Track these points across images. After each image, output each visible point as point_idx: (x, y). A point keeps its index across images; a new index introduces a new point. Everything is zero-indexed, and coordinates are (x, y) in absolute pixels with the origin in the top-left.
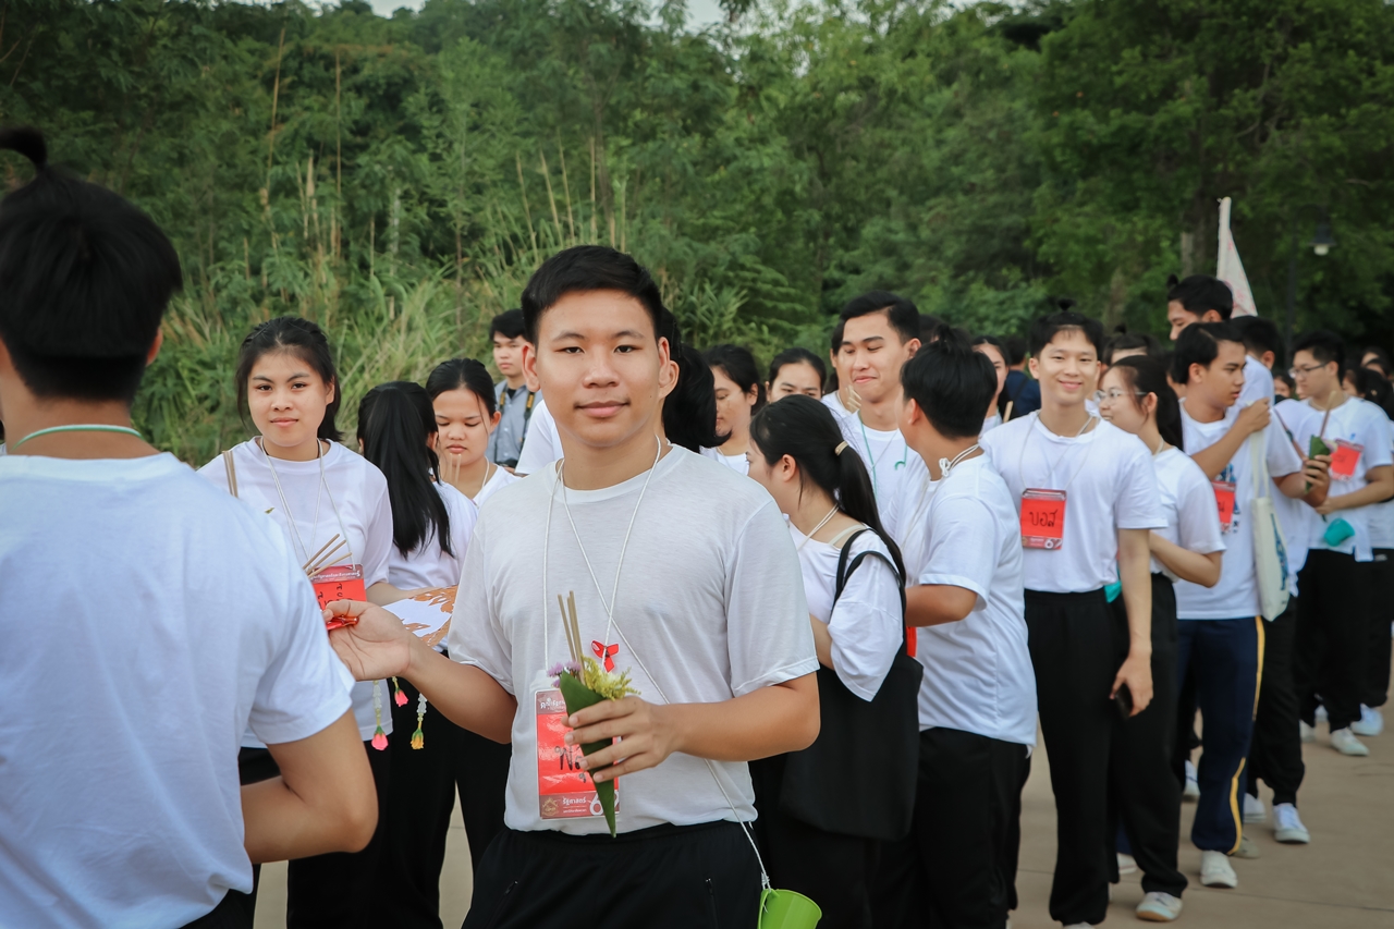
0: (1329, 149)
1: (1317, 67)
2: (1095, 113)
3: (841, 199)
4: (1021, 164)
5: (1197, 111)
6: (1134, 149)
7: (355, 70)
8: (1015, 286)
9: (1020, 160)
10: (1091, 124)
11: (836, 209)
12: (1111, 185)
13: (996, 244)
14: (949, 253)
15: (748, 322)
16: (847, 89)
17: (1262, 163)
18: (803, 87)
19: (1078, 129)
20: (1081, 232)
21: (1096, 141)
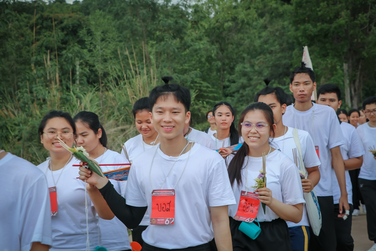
2: (312, 25)
3: (228, 58)
4: (288, 43)
5: (346, 22)
6: (326, 36)
7: (62, 22)
10: (311, 29)
11: (227, 61)
12: (319, 48)
13: (281, 70)
14: (265, 74)
15: (199, 101)
16: (227, 21)
17: (370, 38)
18: (214, 21)
19: (307, 30)
21: (313, 34)
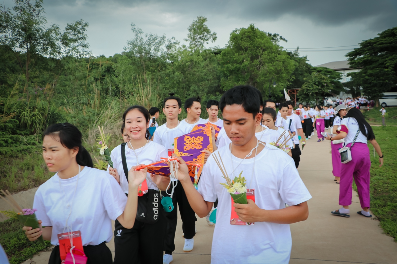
0: (271, 69)
1: (268, 56)
2: (231, 65)
3: (188, 81)
4: (217, 76)
5: (249, 64)
6: (238, 70)
8: (218, 95)
9: (216, 74)
10: (231, 67)
11: (187, 83)
12: (235, 77)
13: (213, 89)
14: (206, 91)
16: (187, 62)
18: (180, 62)
19: (228, 67)
20: (230, 85)
21: (232, 69)
